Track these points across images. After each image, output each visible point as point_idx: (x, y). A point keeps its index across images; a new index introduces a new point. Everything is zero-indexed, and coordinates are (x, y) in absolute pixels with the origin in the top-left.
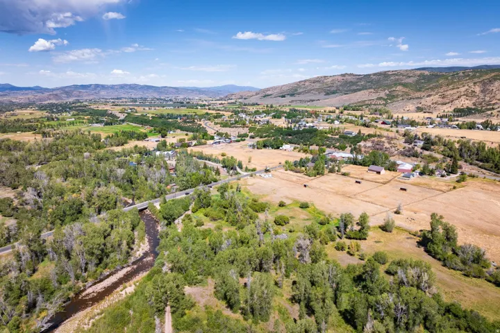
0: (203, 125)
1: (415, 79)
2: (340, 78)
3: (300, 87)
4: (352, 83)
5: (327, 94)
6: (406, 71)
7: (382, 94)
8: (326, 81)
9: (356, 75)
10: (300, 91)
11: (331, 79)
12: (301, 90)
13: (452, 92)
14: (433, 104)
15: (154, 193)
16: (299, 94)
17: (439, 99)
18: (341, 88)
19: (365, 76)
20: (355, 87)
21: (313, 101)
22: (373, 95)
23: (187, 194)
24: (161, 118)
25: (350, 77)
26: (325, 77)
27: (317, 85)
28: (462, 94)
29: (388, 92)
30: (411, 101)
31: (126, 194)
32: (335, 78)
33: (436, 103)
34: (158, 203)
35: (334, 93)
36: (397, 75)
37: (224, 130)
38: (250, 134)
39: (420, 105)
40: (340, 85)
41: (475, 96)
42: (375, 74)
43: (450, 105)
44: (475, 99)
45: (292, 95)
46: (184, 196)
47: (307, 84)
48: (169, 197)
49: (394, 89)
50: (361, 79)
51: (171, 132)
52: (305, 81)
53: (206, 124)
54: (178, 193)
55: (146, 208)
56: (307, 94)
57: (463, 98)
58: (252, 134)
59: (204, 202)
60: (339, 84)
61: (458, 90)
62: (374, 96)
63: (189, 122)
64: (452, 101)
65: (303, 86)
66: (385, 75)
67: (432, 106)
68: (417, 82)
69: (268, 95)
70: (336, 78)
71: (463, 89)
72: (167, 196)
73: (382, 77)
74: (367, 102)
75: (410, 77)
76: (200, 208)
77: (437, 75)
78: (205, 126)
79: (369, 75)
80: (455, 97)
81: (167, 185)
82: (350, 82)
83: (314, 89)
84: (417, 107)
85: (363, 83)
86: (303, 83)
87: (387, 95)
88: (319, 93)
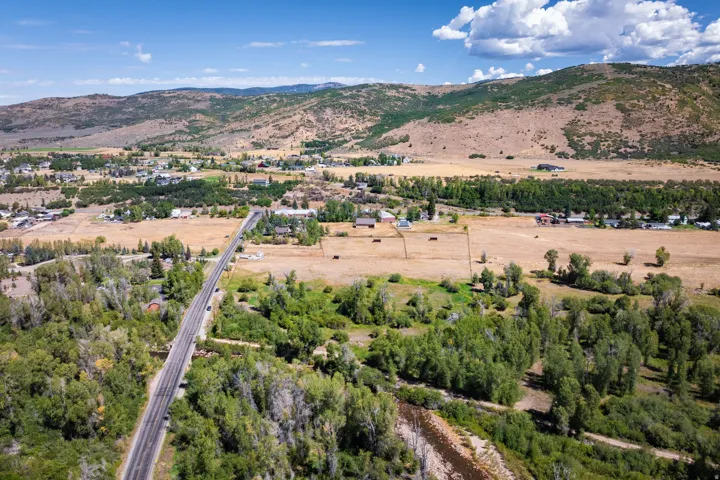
1: (208, 104)
2: (88, 102)
3: (14, 115)
4: (113, 111)
7: (180, 126)
8: (63, 106)
9: (113, 98)
12: (20, 122)
13: (286, 122)
14: (270, 137)
16: (22, 127)
17: (276, 131)
18: (96, 118)
19: (129, 98)
20: (120, 116)
21: (63, 139)
22: (168, 126)
25: (104, 101)
26: (58, 99)
29: (187, 123)
30: (236, 134)
32: (78, 101)
33: (274, 136)
35: (89, 124)
36: (179, 98)
39: (254, 140)
40: (94, 113)
41: (314, 127)
43: (292, 138)
44: (315, 130)
45: (7, 130)
47: (27, 110)
49: (194, 118)
50: (122, 103)
52: (22, 105)
56: (40, 129)
57: (302, 129)
60: (90, 110)
61: (292, 119)
62: (169, 129)
64: (292, 133)
65: (20, 115)
66: (158, 97)
67: (271, 140)
70: (82, 100)
71: (297, 118)
73: (156, 101)
74: (167, 138)
75: (199, 101)
77: (233, 100)
79: (135, 97)
80: (293, 128)
82: (108, 108)
83: (49, 120)
84: (253, 143)
85: (131, 109)
86: (18, 109)
87: (188, 127)
88: (63, 126)
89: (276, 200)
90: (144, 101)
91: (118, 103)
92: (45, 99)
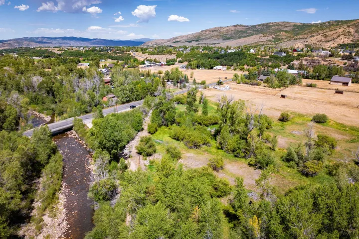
0: (132, 54)
1: (291, 28)
2: (233, 28)
3: (202, 35)
4: (242, 32)
5: (224, 39)
6: (284, 22)
7: (270, 38)
8: (222, 30)
9: (245, 26)
10: (202, 38)
11: (226, 29)
12: (204, 37)
13: (332, 33)
14: (318, 42)
15: (83, 107)
16: (202, 40)
17: (323, 38)
18: (234, 35)
19: (252, 26)
20: (245, 35)
21: (214, 44)
22: (263, 38)
23: (133, 107)
24: (93, 51)
25: (240, 28)
26: (221, 27)
27: (216, 33)
28: (341, 34)
29: (274, 37)
30: (298, 40)
31: (43, 109)
32: (228, 28)
33: (320, 41)
34: (91, 120)
35: (229, 39)
36: (276, 25)
37: (152, 57)
38: (178, 60)
39: (307, 43)
40: (234, 33)
41: (352, 35)
42: (259, 25)
43: (333, 42)
44: (351, 37)
45: (197, 41)
46: (129, 109)
47: (207, 33)
48: (106, 112)
49: (279, 34)
50: (248, 29)
51: (103, 61)
52: (206, 31)
53: (134, 54)
54: (119, 106)
55: (70, 129)
56: (209, 40)
57: (342, 37)
58: (180, 59)
59: (165, 118)
60: (232, 32)
61: (336, 31)
62: (265, 39)
63: (119, 53)
64: (333, 39)
65: (204, 35)
66: (267, 26)
67: (318, 43)
68: (293, 30)
69: (177, 42)
70: (230, 28)
71: (340, 30)
72: (103, 110)
73: (265, 27)
74: (260, 43)
75: (287, 27)
76: (160, 126)
77: (307, 26)
78: (133, 55)
79: (255, 26)
80: (335, 36)
81: (103, 96)
82: (241, 31)
83: (213, 36)
84: (305, 45)
85: (251, 31)
86: (204, 32)
87: (274, 38)
88: (218, 39)
89: (284, 65)
90: (259, 27)
91: (246, 29)
92: (216, 28)
